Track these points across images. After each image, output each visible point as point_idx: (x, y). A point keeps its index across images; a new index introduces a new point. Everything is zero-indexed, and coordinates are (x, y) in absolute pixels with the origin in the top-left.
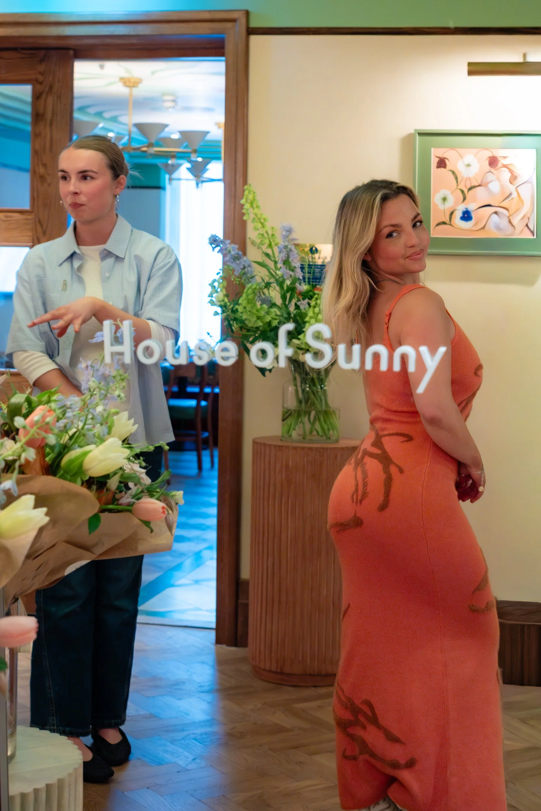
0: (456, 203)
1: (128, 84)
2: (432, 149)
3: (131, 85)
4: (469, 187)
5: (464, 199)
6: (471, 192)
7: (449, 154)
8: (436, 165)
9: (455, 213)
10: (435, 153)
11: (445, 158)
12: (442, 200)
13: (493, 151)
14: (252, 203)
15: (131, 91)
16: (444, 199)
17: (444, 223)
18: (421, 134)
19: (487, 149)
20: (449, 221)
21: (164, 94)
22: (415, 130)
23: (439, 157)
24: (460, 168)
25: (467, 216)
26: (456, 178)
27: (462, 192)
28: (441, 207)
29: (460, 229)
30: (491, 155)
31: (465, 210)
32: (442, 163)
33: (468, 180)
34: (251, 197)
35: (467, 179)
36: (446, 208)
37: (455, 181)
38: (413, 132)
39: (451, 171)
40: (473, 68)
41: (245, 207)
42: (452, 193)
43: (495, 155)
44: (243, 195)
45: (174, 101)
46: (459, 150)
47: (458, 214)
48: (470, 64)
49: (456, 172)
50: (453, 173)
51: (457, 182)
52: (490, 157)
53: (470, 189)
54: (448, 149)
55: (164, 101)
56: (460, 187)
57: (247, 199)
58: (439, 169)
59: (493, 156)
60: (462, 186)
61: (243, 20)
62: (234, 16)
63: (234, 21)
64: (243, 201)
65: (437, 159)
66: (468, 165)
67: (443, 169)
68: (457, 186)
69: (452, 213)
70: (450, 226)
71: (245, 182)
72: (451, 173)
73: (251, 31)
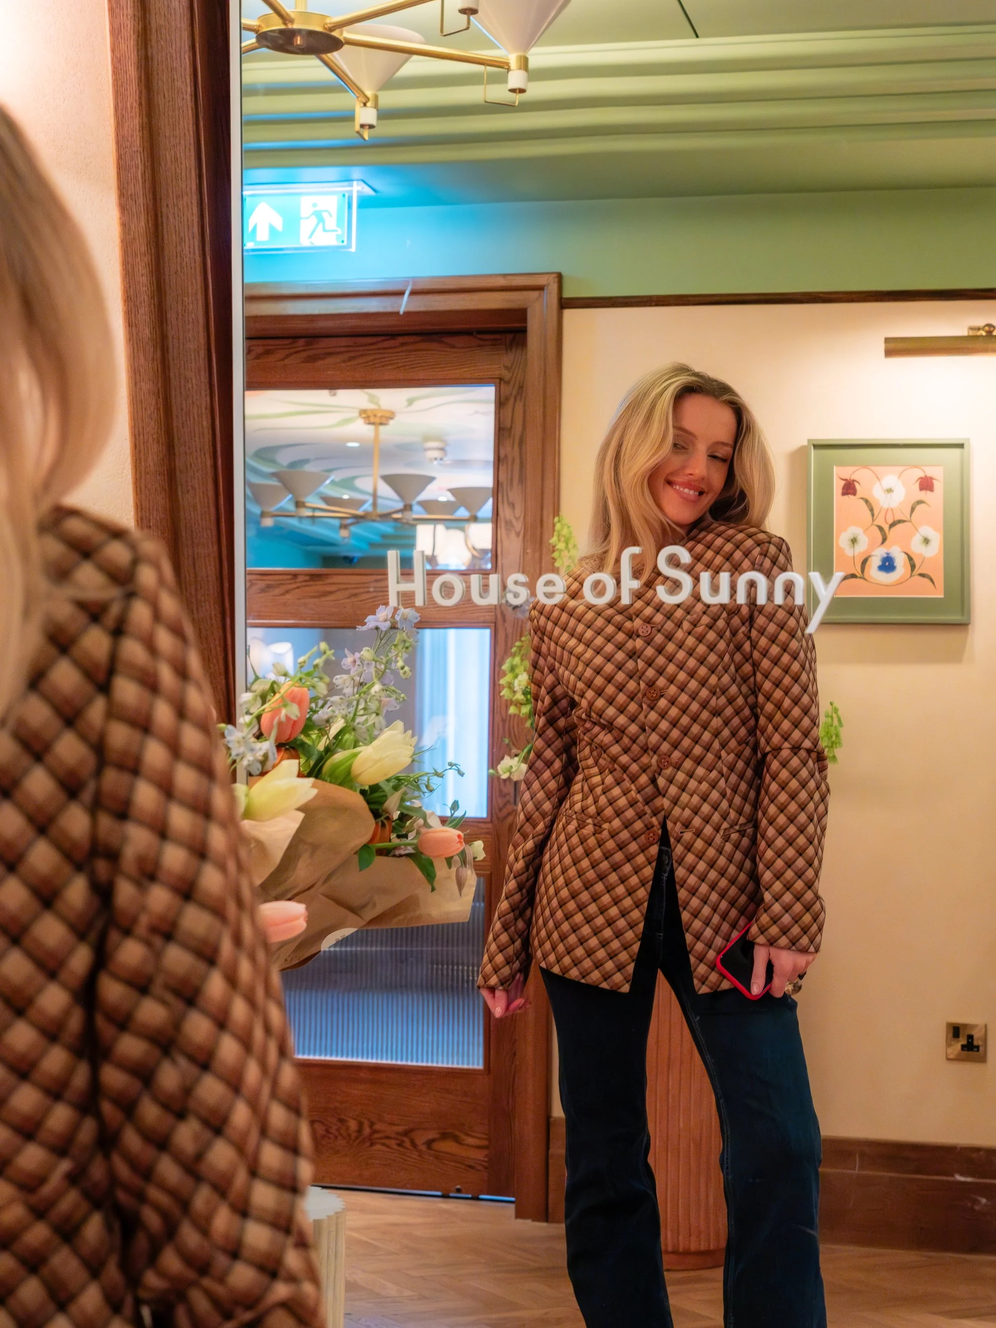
0: (872, 546)
1: (372, 420)
2: (835, 468)
3: (377, 420)
4: (890, 521)
5: (884, 540)
6: (893, 529)
7: (860, 475)
8: (840, 491)
9: (870, 560)
10: (839, 474)
11: (854, 481)
12: (850, 543)
13: (925, 468)
14: (567, 542)
15: (377, 433)
16: (854, 541)
17: (853, 576)
18: (816, 447)
19: (916, 467)
20: (860, 572)
21: (427, 439)
22: (809, 441)
23: (846, 480)
24: (877, 494)
25: (888, 565)
26: (872, 510)
27: (881, 529)
28: (849, 552)
29: (878, 584)
30: (922, 475)
31: (885, 555)
32: (849, 488)
33: (890, 512)
34: (565, 532)
35: (887, 510)
36: (856, 553)
37: (869, 513)
38: (806, 443)
39: (862, 498)
40: (892, 346)
41: (557, 547)
42: (865, 531)
43: (929, 474)
44: (554, 530)
45: (442, 449)
46: (873, 468)
47: (875, 562)
48: (887, 340)
49: (870, 500)
50: (867, 501)
51: (873, 515)
52: (921, 478)
53: (892, 525)
54: (858, 468)
55: (426, 450)
56: (877, 522)
57: (559, 536)
58: (846, 497)
59: (926, 476)
60: (880, 521)
61: (554, 287)
62: (541, 281)
63: (540, 288)
64: (554, 540)
65: (843, 483)
66: (890, 491)
67: (851, 497)
68: (873, 520)
69: (865, 562)
70: (862, 581)
71: (556, 511)
72: (863, 503)
73: (565, 304)
